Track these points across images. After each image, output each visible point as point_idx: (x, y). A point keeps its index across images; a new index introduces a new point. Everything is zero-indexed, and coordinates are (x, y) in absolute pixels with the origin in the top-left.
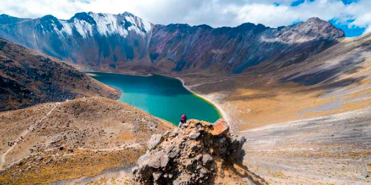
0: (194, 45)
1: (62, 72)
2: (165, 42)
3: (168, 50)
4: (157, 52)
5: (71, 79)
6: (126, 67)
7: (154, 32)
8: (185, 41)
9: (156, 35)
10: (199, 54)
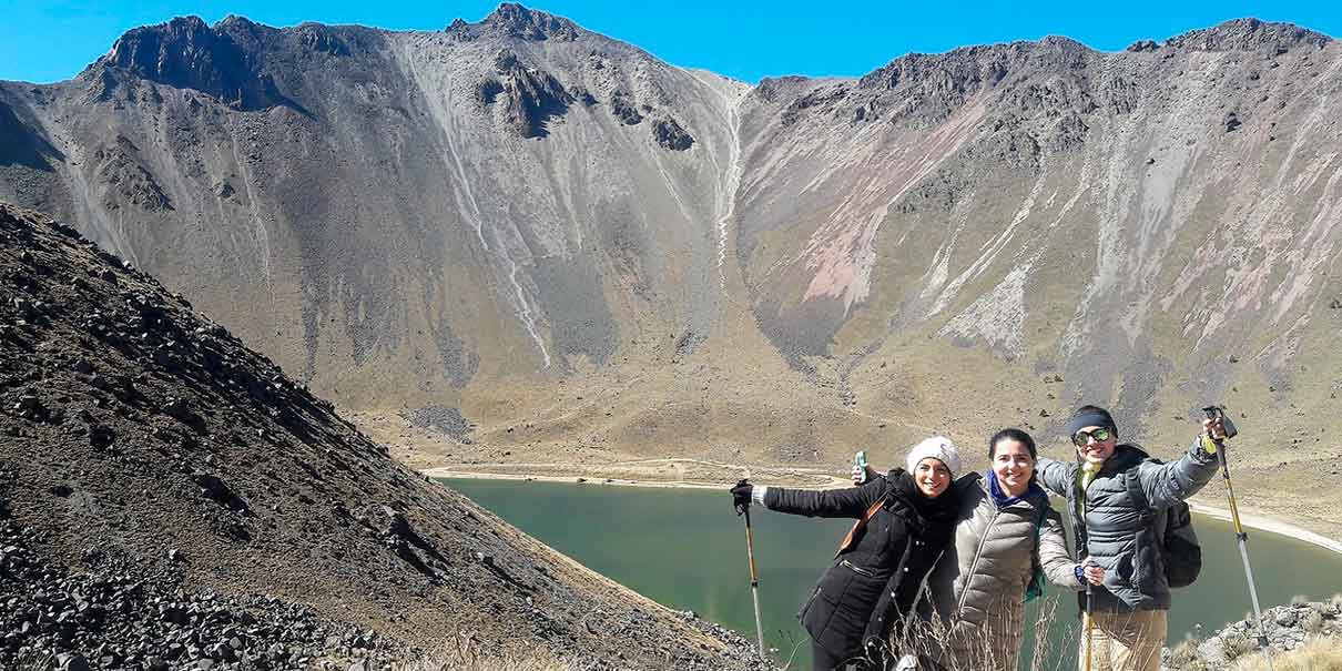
0: (1191, 199)
1: (57, 312)
2: (879, 202)
3: (924, 268)
4: (820, 284)
5: (180, 412)
6: (566, 427)
7: (756, 143)
8: (1085, 174)
9: (776, 157)
10: (1280, 273)
